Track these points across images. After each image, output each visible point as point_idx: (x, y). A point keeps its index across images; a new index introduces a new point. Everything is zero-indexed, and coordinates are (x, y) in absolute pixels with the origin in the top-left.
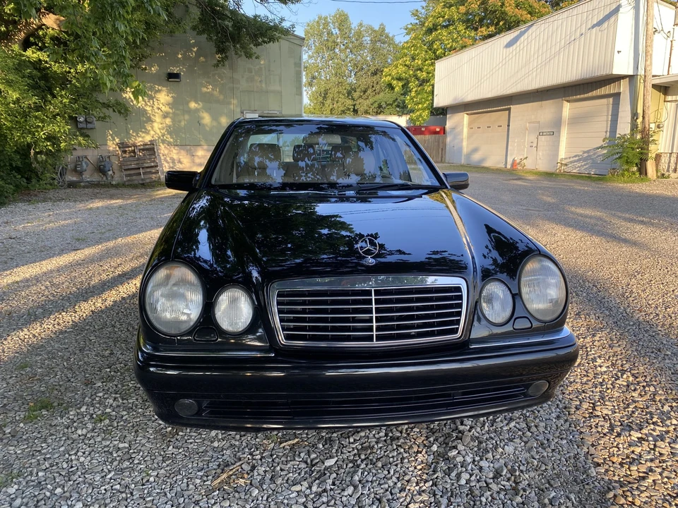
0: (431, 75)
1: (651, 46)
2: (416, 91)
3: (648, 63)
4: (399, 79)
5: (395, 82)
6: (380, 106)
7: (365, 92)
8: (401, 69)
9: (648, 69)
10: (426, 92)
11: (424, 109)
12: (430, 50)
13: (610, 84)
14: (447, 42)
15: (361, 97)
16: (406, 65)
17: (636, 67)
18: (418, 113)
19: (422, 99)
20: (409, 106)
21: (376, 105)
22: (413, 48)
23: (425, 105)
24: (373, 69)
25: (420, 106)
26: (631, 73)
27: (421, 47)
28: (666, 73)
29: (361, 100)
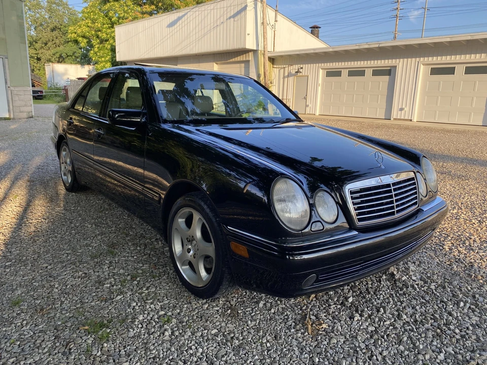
0: (109, 36)
1: (266, 33)
2: (98, 48)
3: (265, 43)
4: (84, 37)
5: (80, 39)
6: (61, 56)
7: (46, 44)
8: (85, 29)
9: (265, 47)
10: (107, 49)
11: (106, 62)
12: (106, 16)
13: (243, 54)
14: (120, 12)
15: (42, 47)
16: (88, 26)
17: (258, 45)
18: (102, 65)
19: (104, 53)
20: (94, 59)
21: (58, 55)
22: (92, 14)
23: (107, 59)
24: (51, 26)
25: (103, 59)
26: (255, 48)
27: (99, 13)
28: (272, 50)
29: (43, 50)
